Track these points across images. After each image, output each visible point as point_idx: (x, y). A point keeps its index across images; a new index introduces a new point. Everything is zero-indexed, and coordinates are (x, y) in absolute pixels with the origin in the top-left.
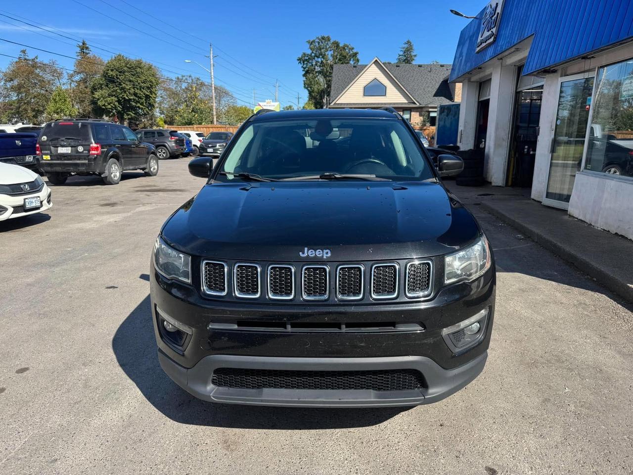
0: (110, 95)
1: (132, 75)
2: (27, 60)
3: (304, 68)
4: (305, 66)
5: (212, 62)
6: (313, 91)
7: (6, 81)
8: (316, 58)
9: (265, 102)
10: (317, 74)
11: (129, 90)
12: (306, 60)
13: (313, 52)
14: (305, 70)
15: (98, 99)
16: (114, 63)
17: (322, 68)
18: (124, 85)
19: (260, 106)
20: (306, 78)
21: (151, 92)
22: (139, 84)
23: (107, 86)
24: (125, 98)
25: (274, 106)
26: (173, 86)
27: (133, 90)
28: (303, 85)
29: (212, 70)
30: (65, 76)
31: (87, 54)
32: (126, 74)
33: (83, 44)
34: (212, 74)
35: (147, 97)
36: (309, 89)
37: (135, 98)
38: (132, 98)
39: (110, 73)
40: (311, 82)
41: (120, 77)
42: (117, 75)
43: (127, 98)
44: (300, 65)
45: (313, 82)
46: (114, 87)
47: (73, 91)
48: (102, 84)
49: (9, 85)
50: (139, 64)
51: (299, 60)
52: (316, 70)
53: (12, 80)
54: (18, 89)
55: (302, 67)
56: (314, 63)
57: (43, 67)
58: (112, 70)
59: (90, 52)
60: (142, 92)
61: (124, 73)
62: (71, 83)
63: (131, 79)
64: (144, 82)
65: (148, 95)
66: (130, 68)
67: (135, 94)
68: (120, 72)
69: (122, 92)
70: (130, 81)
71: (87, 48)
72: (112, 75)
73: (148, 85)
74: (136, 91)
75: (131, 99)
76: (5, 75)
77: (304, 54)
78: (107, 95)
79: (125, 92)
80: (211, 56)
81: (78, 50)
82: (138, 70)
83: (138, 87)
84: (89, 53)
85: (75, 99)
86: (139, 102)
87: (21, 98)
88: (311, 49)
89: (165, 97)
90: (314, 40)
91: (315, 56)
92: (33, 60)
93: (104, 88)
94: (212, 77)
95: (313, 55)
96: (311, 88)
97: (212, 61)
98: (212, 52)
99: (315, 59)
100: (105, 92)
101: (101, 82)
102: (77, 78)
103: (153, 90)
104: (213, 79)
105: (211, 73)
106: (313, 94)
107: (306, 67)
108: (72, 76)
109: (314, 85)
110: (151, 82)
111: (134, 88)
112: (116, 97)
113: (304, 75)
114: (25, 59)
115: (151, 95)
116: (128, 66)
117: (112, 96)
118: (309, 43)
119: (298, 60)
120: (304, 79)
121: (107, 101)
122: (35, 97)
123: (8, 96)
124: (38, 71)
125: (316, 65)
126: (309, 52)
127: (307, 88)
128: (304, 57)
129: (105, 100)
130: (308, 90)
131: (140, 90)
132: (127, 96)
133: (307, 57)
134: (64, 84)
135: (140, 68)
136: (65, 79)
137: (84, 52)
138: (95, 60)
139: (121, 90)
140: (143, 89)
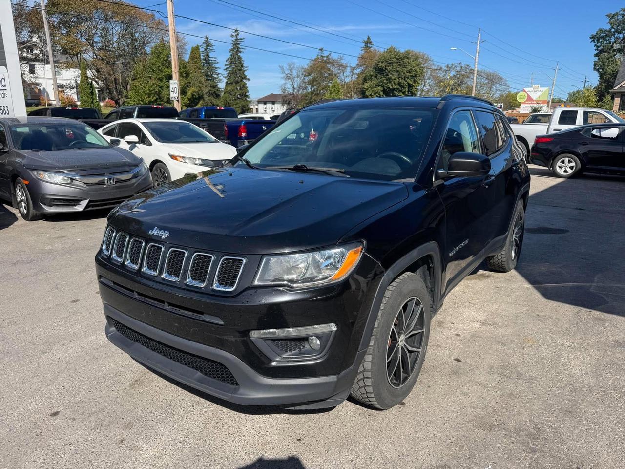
0: (377, 86)
1: (399, 65)
2: (323, 57)
3: (598, 47)
4: (599, 44)
5: (478, 48)
6: (605, 73)
7: (305, 76)
8: (616, 34)
9: (532, 87)
10: (615, 53)
11: (395, 80)
12: (602, 37)
13: (612, 28)
14: (599, 49)
15: (367, 89)
16: (385, 55)
17: (622, 45)
18: (390, 75)
19: (525, 92)
20: (599, 59)
21: (415, 82)
22: (404, 73)
23: (376, 77)
24: (389, 88)
25: (542, 91)
26: (441, 75)
27: (398, 80)
28: (593, 67)
29: (477, 56)
30: (349, 69)
31: (370, 48)
32: (394, 64)
33: (368, 39)
34: (477, 60)
35: (410, 86)
36: (601, 70)
37: (398, 87)
38: (395, 87)
39: (381, 64)
40: (604, 62)
41: (388, 68)
42: (386, 66)
43: (391, 88)
44: (593, 44)
45: (606, 64)
46: (382, 78)
47: (353, 83)
48: (371, 76)
49: (307, 79)
50: (407, 55)
51: (593, 38)
52: (615, 48)
53: (309, 75)
54: (312, 83)
55: (595, 45)
56: (613, 40)
57: (333, 63)
58: (382, 62)
59: (373, 46)
60: (406, 81)
61: (392, 64)
62: (352, 75)
63: (398, 69)
64: (409, 72)
65: (412, 84)
66: (398, 59)
67: (399, 84)
68: (389, 63)
69: (388, 82)
70: (397, 71)
71: (371, 43)
72: (381, 66)
73: (413, 73)
74: (400, 81)
75: (395, 89)
76: (305, 71)
77: (601, 30)
78: (374, 86)
79: (390, 82)
80: (478, 42)
81: (363, 45)
82: (406, 60)
83: (403, 77)
84: (371, 47)
85: (354, 90)
86: (401, 91)
87: (314, 90)
88: (611, 24)
89: (433, 85)
90: (617, 13)
91: (614, 32)
92: (327, 57)
93: (374, 79)
94: (476, 63)
95: (613, 30)
96: (603, 69)
97: (478, 46)
98: (479, 38)
99: (614, 35)
100: (374, 82)
101: (372, 74)
102: (358, 71)
103: (417, 79)
104: (476, 66)
105: (475, 59)
106: (605, 77)
107: (601, 46)
108: (354, 69)
109: (608, 66)
110: (416, 71)
111: (399, 78)
112: (382, 87)
113: (596, 55)
114: (322, 56)
115: (413, 84)
116: (397, 57)
117: (380, 86)
118: (609, 17)
119: (591, 38)
120: (596, 59)
121: (374, 91)
122: (323, 89)
123: (306, 88)
124: (329, 66)
125: (615, 42)
126: (608, 27)
127: (598, 70)
128: (600, 34)
129: (372, 90)
130: (599, 72)
131: (405, 79)
132: (392, 86)
133: (604, 33)
134: (346, 77)
135: (408, 58)
136: (348, 72)
137: (367, 46)
138: (375, 53)
139: (387, 80)
140: (408, 78)
